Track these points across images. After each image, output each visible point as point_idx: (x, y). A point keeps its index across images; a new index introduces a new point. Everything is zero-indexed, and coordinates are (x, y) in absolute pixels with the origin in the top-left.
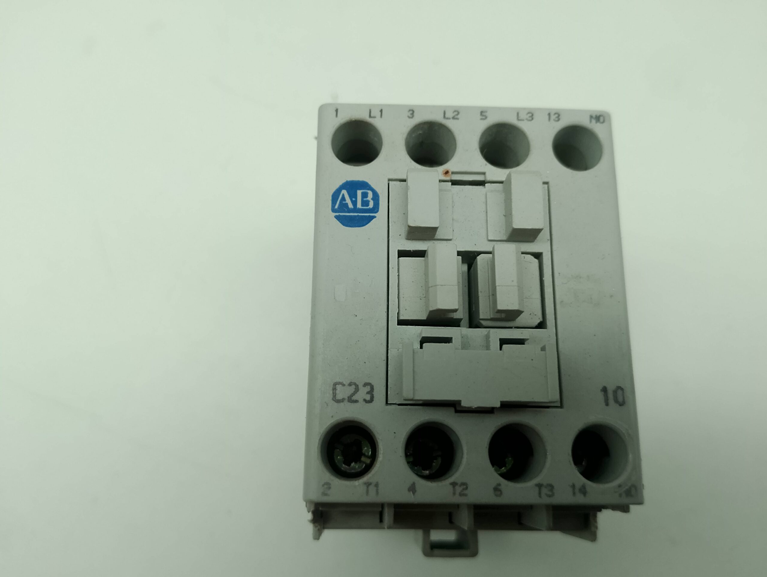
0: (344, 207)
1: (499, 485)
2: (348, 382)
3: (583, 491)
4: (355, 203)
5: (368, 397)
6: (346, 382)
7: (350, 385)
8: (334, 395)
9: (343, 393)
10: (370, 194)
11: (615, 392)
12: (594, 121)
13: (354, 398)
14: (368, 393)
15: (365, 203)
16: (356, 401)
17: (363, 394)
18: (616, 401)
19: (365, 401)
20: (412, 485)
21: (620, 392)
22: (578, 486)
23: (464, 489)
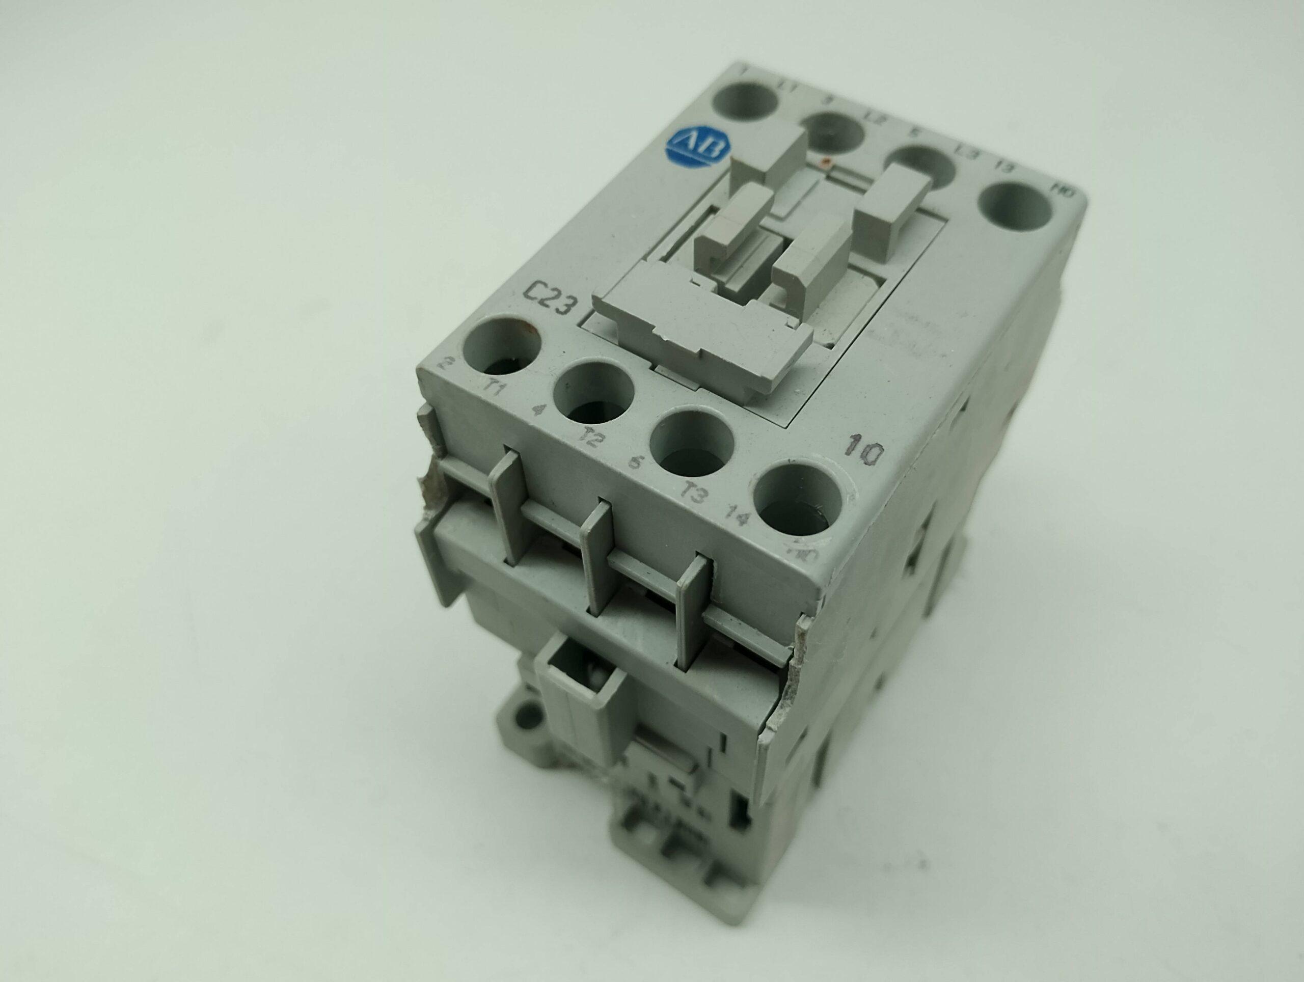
0: (684, 144)
1: (643, 458)
2: (554, 287)
3: (743, 520)
4: (697, 146)
5: (563, 309)
6: (550, 286)
7: (554, 289)
8: (530, 289)
9: (539, 292)
10: (721, 145)
11: (870, 447)
12: (1056, 190)
13: (548, 302)
14: (566, 305)
15: (709, 149)
16: (547, 306)
17: (561, 303)
18: (864, 455)
19: (558, 311)
20: (542, 406)
21: (876, 451)
22: (739, 511)
23: (596, 440)
